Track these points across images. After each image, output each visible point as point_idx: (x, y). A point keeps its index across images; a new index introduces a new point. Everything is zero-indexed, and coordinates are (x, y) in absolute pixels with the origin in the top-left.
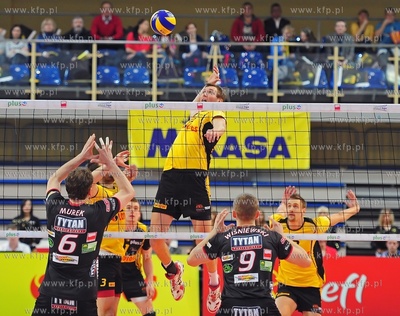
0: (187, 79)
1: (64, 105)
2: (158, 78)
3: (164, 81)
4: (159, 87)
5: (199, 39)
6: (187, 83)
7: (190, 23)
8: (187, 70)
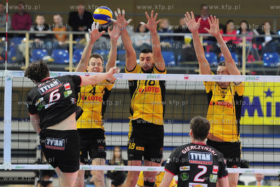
0: (266, 61)
1: (187, 78)
2: (247, 60)
3: (250, 62)
4: (247, 67)
5: (272, 33)
6: (265, 64)
7: (267, 21)
8: (265, 55)
